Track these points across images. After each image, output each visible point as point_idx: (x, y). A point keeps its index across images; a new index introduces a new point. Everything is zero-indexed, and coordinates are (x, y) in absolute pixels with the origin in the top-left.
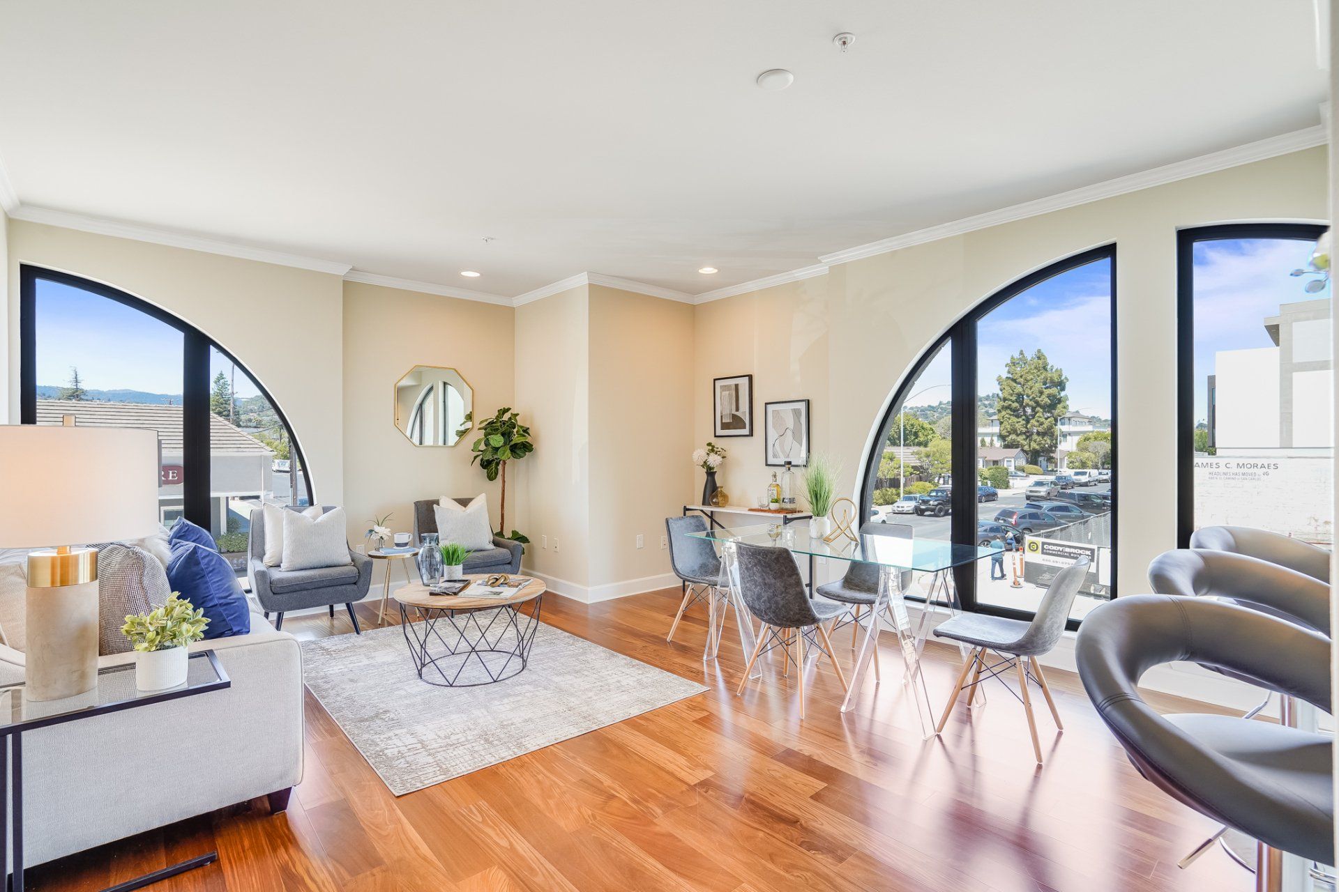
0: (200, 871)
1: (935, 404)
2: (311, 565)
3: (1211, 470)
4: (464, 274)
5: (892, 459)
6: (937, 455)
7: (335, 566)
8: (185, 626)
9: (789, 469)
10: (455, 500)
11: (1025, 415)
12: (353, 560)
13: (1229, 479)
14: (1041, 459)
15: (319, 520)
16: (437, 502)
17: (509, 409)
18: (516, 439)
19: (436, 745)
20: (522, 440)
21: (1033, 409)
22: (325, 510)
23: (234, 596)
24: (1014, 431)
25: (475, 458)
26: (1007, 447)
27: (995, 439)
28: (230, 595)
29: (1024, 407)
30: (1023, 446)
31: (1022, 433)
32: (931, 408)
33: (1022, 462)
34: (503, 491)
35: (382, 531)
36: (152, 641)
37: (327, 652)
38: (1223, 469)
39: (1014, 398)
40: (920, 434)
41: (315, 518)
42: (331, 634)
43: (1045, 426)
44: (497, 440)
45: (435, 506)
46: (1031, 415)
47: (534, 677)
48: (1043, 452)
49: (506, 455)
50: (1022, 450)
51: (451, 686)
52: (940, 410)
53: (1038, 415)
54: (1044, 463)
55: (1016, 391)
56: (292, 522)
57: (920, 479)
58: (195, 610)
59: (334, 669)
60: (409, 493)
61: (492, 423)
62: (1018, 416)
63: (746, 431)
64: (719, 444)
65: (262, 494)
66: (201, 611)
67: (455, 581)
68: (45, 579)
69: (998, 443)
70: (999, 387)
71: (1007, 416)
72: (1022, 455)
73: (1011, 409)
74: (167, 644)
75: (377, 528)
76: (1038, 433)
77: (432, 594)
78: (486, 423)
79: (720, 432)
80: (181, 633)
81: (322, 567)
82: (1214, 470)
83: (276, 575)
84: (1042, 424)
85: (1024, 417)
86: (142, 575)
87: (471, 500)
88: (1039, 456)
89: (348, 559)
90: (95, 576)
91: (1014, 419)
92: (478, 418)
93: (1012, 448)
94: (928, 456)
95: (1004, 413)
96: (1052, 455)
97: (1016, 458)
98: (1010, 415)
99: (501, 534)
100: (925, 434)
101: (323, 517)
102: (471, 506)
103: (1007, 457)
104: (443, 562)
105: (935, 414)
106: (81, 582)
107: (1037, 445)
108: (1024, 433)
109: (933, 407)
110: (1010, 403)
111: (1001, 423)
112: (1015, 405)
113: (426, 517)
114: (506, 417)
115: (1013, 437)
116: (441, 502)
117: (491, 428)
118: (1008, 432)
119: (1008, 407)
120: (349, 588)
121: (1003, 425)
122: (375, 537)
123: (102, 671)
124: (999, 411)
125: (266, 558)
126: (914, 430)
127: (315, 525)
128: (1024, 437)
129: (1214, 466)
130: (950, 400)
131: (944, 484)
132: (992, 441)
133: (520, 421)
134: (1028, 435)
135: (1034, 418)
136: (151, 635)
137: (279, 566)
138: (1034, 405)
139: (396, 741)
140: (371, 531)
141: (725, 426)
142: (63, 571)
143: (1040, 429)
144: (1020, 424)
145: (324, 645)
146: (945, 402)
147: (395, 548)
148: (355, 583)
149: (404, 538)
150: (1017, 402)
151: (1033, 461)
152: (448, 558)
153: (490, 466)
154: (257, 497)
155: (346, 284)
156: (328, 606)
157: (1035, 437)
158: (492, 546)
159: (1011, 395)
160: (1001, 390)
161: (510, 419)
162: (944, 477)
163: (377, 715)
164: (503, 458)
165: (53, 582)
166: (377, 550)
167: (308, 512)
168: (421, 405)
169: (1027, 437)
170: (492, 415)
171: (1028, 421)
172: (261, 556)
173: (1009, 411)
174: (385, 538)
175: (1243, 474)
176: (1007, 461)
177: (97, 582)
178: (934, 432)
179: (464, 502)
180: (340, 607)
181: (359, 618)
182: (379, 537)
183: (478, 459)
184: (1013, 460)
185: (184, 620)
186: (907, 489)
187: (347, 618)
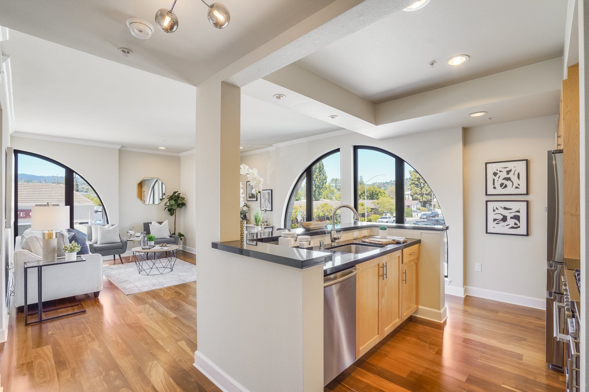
0: (78, 306)
1: (389, 181)
2: (107, 243)
4: (160, 148)
5: (362, 205)
6: (382, 203)
7: (115, 243)
8: (76, 248)
9: (266, 212)
10: (158, 222)
11: (421, 187)
12: (121, 241)
14: (427, 205)
15: (110, 229)
16: (151, 223)
17: (177, 192)
18: (179, 202)
19: (139, 286)
20: (181, 202)
21: (424, 184)
22: (112, 225)
23: (85, 246)
24: (416, 193)
25: (166, 208)
26: (413, 200)
27: (410, 196)
28: (84, 245)
29: (420, 183)
30: (420, 200)
31: (419, 194)
32: (387, 183)
33: (419, 206)
34: (175, 219)
35: (132, 232)
36: (69, 250)
37: (112, 269)
39: (416, 179)
40: (379, 194)
41: (109, 228)
42: (115, 264)
43: (428, 191)
44: (173, 202)
45: (150, 224)
46: (423, 187)
47: (173, 273)
48: (428, 202)
49: (175, 207)
50: (420, 201)
51: (148, 275)
52: (391, 184)
53: (425, 186)
54: (428, 207)
55: (417, 177)
56: (101, 229)
57: (375, 213)
58: (78, 245)
59: (114, 272)
60: (142, 221)
61: (172, 196)
62: (417, 187)
63: (255, 199)
64: (249, 203)
65: (89, 221)
66: (79, 245)
67: (151, 246)
68: (46, 237)
69: (411, 198)
70: (410, 175)
71: (413, 187)
72: (419, 203)
73: (415, 184)
74: (72, 251)
75: (129, 231)
76: (426, 194)
77: (143, 249)
78: (170, 196)
79: (248, 199)
80: (75, 249)
81: (111, 243)
83: (95, 245)
84: (427, 190)
85: (420, 187)
86: (63, 239)
87: (163, 222)
88: (426, 203)
89: (119, 241)
90: (56, 237)
91: (416, 188)
92: (167, 195)
93: (416, 200)
94: (378, 204)
95: (412, 186)
96: (431, 203)
97: (417, 204)
98: (415, 186)
99: (174, 234)
100: (381, 194)
101: (111, 228)
102: (163, 224)
103: (413, 204)
104: (147, 241)
105: (389, 185)
106: (54, 238)
107: (426, 199)
108: (420, 194)
109: (388, 183)
110: (414, 181)
111: (411, 190)
112: (417, 182)
113: (147, 228)
114: (176, 194)
115: (416, 195)
116: (152, 223)
117: (171, 198)
118: (414, 194)
119: (414, 183)
120: (120, 249)
121: (412, 191)
122: (129, 234)
123: (57, 259)
124: (410, 185)
125: (93, 241)
126: (376, 193)
127: (108, 230)
128: (420, 196)
130: (395, 180)
131: (385, 215)
132: (409, 197)
133: (181, 196)
134: (422, 195)
135: (424, 188)
136: (69, 249)
137: (97, 243)
138: (424, 182)
139: (129, 286)
140: (128, 232)
141: (250, 197)
142: (50, 236)
143: (427, 193)
144: (418, 190)
145: (111, 267)
146: (393, 180)
147: (136, 237)
148: (121, 248)
149: (138, 234)
150: (417, 181)
151: (424, 206)
152: (149, 239)
153: (171, 211)
154: (87, 223)
155: (120, 151)
156: (113, 255)
157: (424, 196)
158: (169, 237)
159: (415, 178)
160: (411, 176)
161: (178, 195)
162: (385, 213)
163: (125, 281)
164: (174, 208)
165: (48, 238)
166: (129, 238)
167: (107, 226)
168: (153, 186)
169: (422, 196)
170: (171, 194)
171: (422, 189)
172: (91, 240)
173: (414, 185)
174: (132, 234)
176: (413, 206)
177: (57, 238)
178: (385, 194)
179: (160, 223)
180: (117, 257)
181: (123, 261)
182: (130, 234)
183: (167, 208)
184: (415, 205)
185: (76, 247)
186: (369, 218)
187: (120, 261)
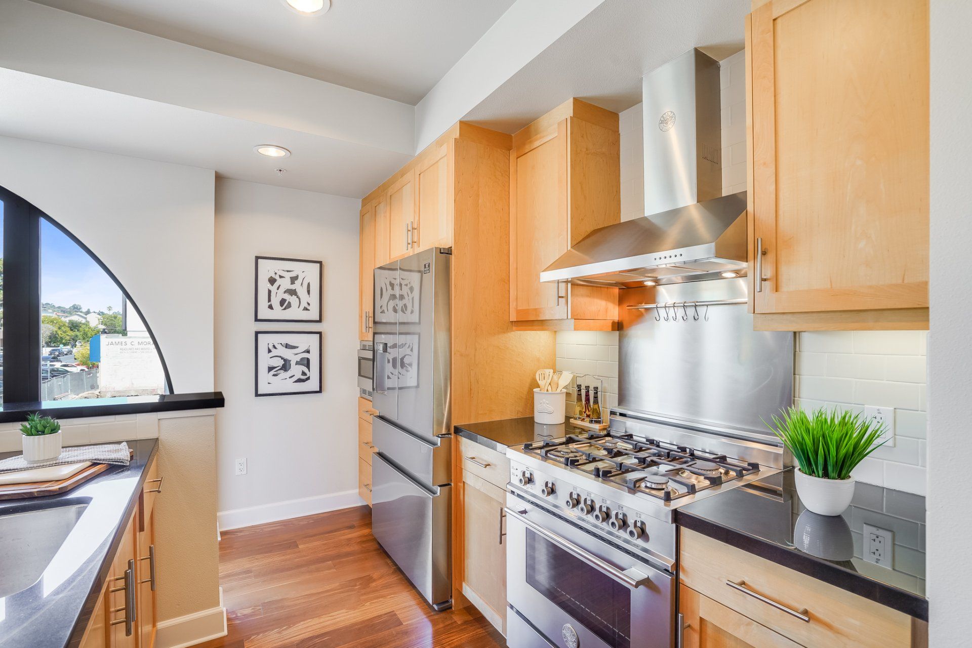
3: (122, 347)
13: (133, 352)
38: (129, 346)
82: (123, 347)
129: (124, 344)
175: (142, 349)
